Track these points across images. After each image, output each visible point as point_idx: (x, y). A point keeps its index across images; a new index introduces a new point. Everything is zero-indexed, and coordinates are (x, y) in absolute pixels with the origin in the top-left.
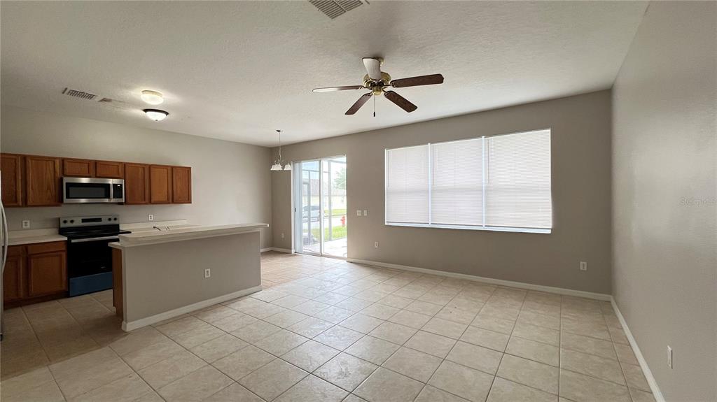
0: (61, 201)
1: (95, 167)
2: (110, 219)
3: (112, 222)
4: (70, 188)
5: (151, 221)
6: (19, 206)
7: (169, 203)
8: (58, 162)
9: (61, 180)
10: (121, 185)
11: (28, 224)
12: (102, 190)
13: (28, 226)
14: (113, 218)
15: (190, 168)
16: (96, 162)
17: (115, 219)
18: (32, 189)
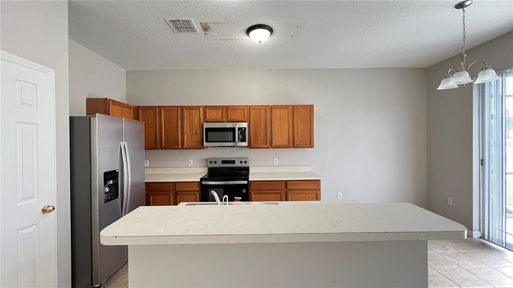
0: (203, 144)
1: (227, 112)
2: (241, 162)
3: (243, 165)
4: (208, 133)
5: (276, 166)
7: (290, 147)
8: (202, 110)
9: (202, 126)
10: (245, 128)
11: (192, 162)
12: (231, 134)
13: (192, 165)
14: (243, 161)
15: (312, 106)
16: (227, 107)
17: (245, 162)
18: (187, 134)
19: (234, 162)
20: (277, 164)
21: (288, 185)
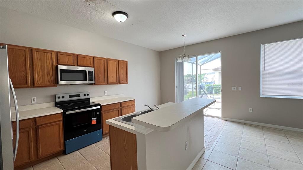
0: (57, 83)
1: (77, 59)
2: (85, 95)
3: (86, 97)
4: (63, 73)
5: (106, 96)
6: (28, 87)
7: (117, 84)
8: (54, 54)
9: (57, 67)
10: (93, 71)
11: (36, 100)
12: (81, 75)
13: (36, 102)
15: (127, 61)
16: (77, 55)
17: (88, 95)
18: (38, 73)
19: (79, 96)
20: (107, 94)
21: (122, 104)
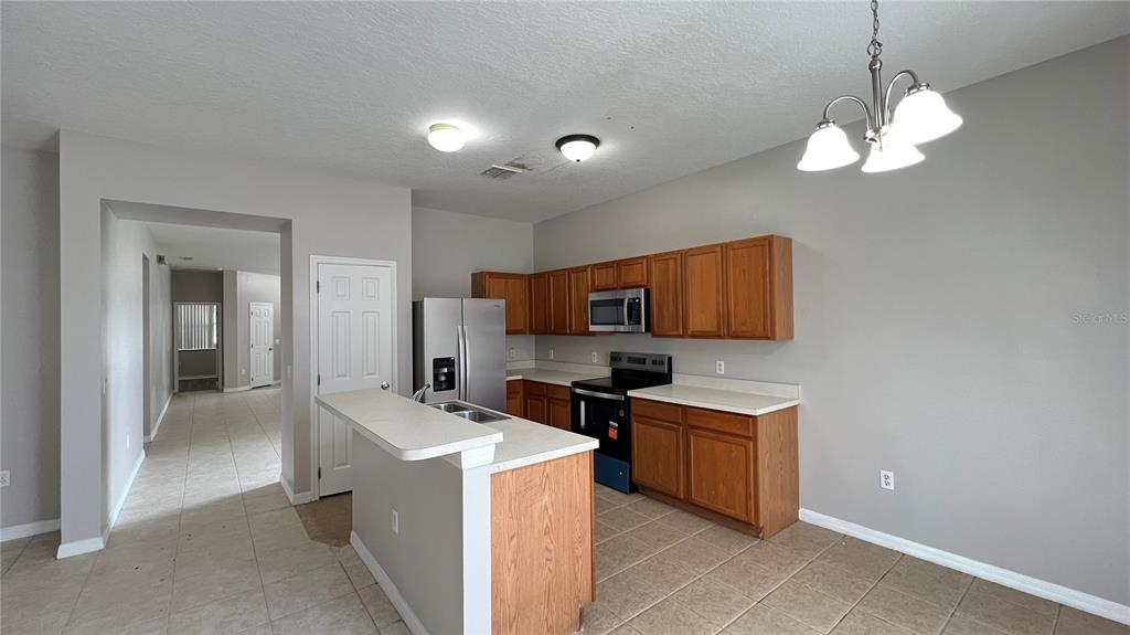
1: (619, 272)
2: (654, 363)
3: (657, 368)
4: (593, 309)
5: (719, 376)
7: (721, 338)
10: (640, 300)
11: (596, 357)
13: (596, 361)
14: (658, 360)
16: (618, 263)
18: (574, 311)
19: (643, 361)
20: (722, 372)
21: (689, 415)
